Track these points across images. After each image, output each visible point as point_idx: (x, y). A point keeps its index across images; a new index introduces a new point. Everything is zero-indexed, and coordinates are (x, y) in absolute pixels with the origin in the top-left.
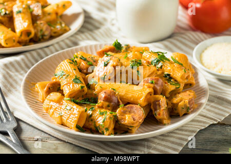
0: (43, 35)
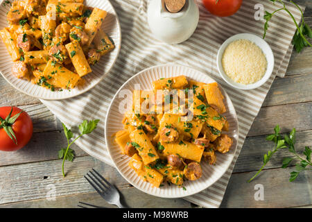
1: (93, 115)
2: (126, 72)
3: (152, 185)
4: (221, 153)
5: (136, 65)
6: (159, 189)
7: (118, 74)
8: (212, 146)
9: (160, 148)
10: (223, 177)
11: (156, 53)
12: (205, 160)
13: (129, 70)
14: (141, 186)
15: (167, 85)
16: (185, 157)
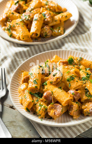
0: (46, 35)
1: (21, 59)
9: (45, 84)
15: (78, 59)
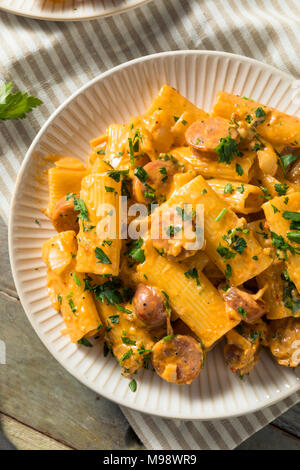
2: (176, 34)
3: (64, 327)
4: (274, 359)
5: (209, 32)
6: (74, 346)
7: (156, 29)
8: (263, 328)
9: (135, 254)
10: (242, 419)
11: (272, 34)
12: (225, 350)
13: (184, 34)
14: (37, 313)
15: (249, 118)
16: (181, 312)
